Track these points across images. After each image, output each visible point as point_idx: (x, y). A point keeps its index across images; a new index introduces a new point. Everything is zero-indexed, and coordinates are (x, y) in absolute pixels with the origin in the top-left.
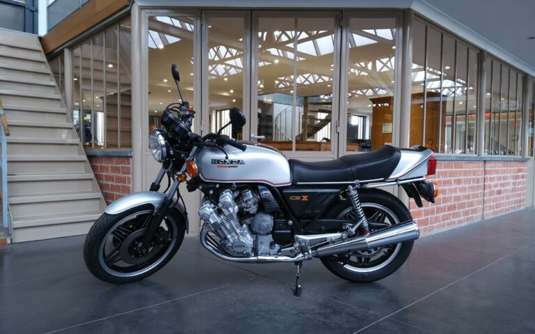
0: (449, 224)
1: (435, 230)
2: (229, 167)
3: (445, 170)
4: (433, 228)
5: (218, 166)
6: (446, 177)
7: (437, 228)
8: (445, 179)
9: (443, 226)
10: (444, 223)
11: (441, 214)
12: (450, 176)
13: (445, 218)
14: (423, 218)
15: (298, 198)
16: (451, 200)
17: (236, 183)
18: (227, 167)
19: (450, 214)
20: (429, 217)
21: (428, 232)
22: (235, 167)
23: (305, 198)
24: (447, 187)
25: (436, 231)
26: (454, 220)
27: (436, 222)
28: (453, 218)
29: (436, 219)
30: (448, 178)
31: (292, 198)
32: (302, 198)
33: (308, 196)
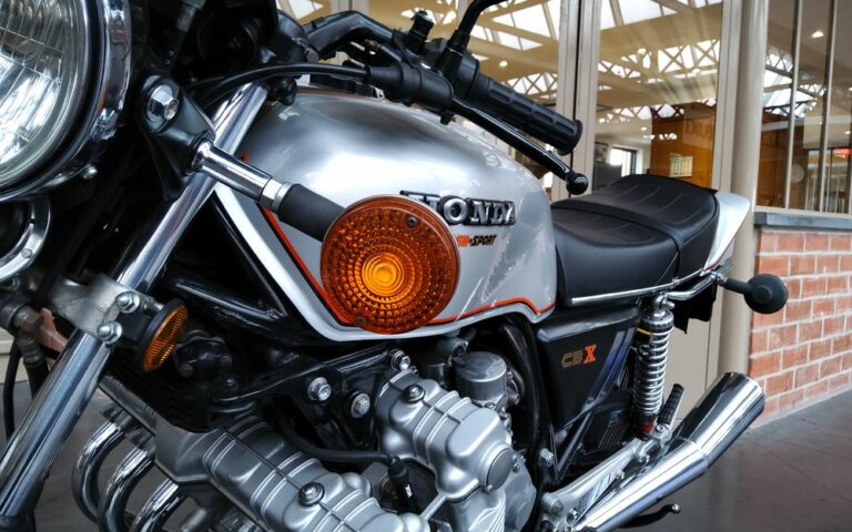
0: (834, 383)
1: (806, 399)
3: (834, 253)
4: (800, 395)
6: (836, 270)
7: (808, 394)
8: (833, 275)
9: (823, 388)
10: (825, 382)
11: (820, 361)
12: (842, 270)
13: (827, 370)
14: (781, 372)
15: (577, 358)
16: (842, 327)
19: (838, 359)
20: (793, 369)
21: (789, 406)
22: (490, 240)
23: (591, 354)
24: (835, 295)
25: (807, 402)
26: (844, 372)
27: (807, 381)
28: (845, 368)
29: (810, 374)
30: (839, 274)
31: (567, 361)
32: (585, 354)
33: (594, 347)
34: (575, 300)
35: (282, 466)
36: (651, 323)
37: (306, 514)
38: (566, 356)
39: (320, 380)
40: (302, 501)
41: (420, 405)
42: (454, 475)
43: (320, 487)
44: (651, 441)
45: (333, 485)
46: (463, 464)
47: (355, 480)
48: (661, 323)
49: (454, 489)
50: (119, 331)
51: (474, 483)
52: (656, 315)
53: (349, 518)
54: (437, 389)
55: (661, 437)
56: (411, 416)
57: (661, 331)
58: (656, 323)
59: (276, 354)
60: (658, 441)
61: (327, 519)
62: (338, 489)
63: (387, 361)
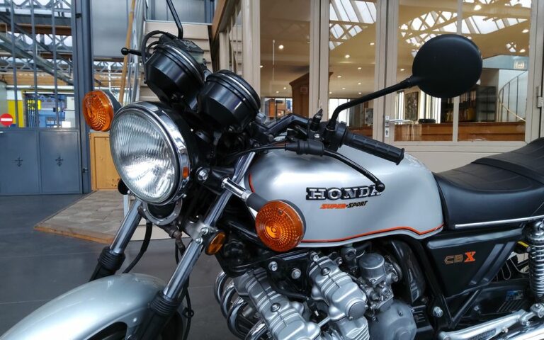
2: (350, 206)
5: (324, 207)
15: (458, 258)
17: (355, 245)
18: (343, 206)
22: (362, 204)
23: (471, 257)
31: (448, 260)
32: (465, 257)
33: (474, 252)
34: (457, 226)
35: (269, 294)
36: (532, 239)
37: (272, 315)
38: (448, 258)
39: (273, 263)
40: (272, 310)
41: (327, 277)
42: (334, 310)
43: (279, 305)
44: (532, 313)
45: (285, 305)
46: (337, 305)
47: (297, 305)
48: (539, 239)
49: (334, 315)
50: (202, 240)
51: (343, 314)
52: (537, 234)
53: (285, 319)
54: (337, 270)
55: (538, 311)
56: (323, 281)
57: (540, 245)
58: (536, 239)
59: (260, 250)
60: (536, 313)
61: (278, 318)
62: (287, 307)
63: (308, 256)
